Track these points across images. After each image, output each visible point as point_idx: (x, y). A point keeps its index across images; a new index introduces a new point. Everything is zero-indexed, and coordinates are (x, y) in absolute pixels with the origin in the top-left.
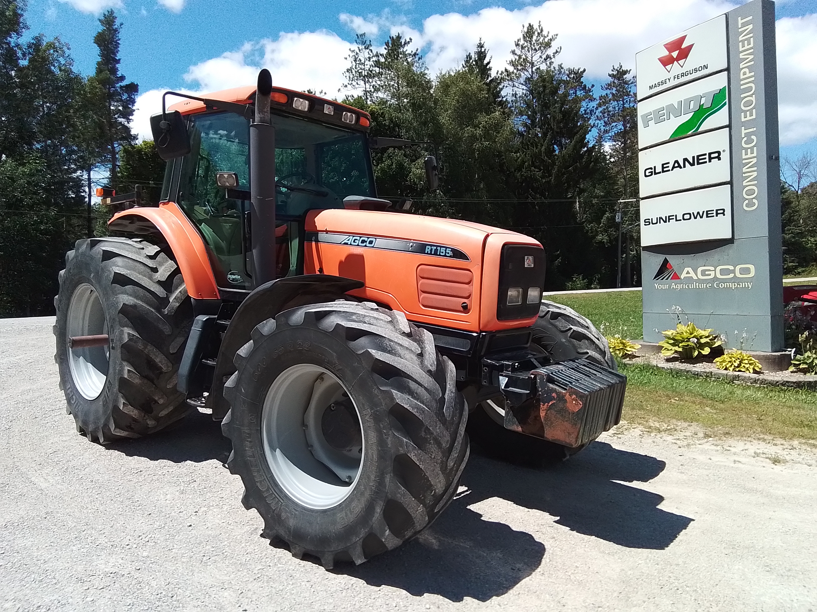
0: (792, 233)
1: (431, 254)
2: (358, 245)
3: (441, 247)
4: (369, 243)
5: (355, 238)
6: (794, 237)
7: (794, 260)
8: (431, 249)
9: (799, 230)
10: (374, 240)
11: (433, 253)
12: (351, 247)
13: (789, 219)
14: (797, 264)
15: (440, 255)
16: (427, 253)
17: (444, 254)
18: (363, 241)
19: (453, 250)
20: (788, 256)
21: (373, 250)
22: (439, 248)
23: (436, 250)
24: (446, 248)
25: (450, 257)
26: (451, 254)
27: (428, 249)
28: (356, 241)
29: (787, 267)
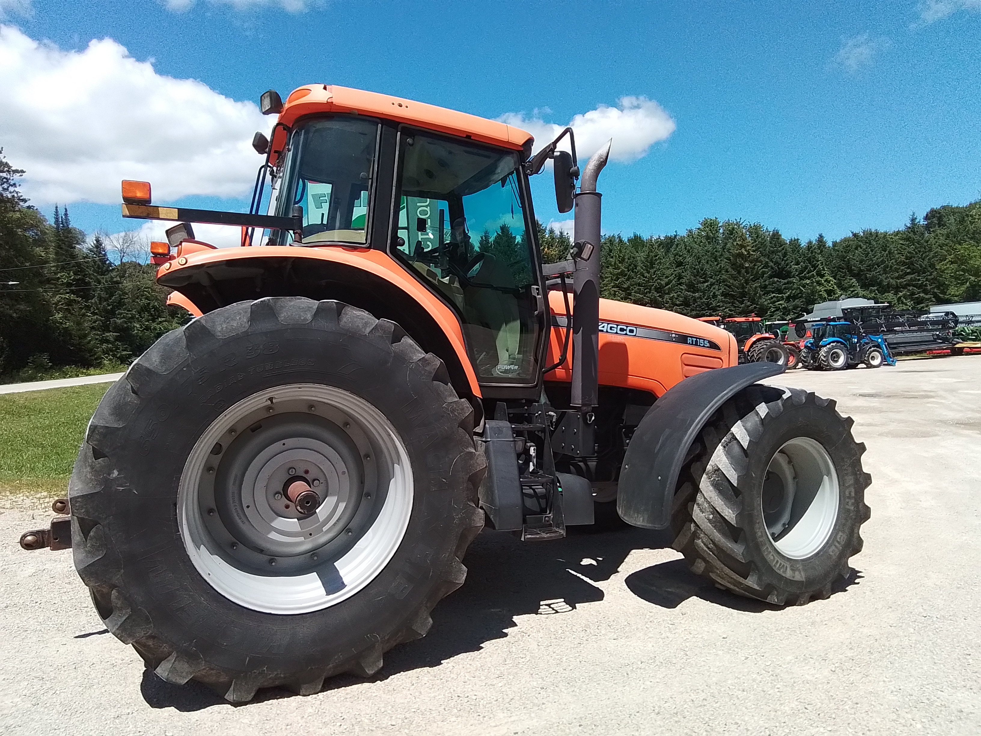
0: (124, 317)
1: (692, 344)
2: (617, 333)
3: (700, 339)
4: (630, 332)
5: (610, 325)
6: (126, 323)
7: (127, 347)
8: (692, 341)
9: (130, 314)
10: (635, 329)
11: (694, 343)
12: (608, 335)
13: (120, 302)
14: (131, 353)
15: (700, 346)
16: (689, 344)
17: (702, 345)
18: (622, 330)
19: (709, 342)
20: (120, 344)
21: (636, 338)
22: (698, 340)
23: (696, 341)
24: (704, 340)
25: (708, 347)
26: (708, 345)
27: (689, 340)
28: (613, 329)
29: (120, 356)
